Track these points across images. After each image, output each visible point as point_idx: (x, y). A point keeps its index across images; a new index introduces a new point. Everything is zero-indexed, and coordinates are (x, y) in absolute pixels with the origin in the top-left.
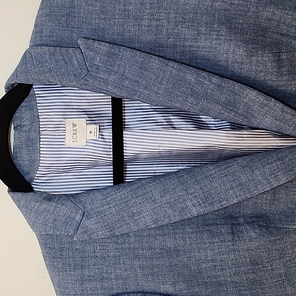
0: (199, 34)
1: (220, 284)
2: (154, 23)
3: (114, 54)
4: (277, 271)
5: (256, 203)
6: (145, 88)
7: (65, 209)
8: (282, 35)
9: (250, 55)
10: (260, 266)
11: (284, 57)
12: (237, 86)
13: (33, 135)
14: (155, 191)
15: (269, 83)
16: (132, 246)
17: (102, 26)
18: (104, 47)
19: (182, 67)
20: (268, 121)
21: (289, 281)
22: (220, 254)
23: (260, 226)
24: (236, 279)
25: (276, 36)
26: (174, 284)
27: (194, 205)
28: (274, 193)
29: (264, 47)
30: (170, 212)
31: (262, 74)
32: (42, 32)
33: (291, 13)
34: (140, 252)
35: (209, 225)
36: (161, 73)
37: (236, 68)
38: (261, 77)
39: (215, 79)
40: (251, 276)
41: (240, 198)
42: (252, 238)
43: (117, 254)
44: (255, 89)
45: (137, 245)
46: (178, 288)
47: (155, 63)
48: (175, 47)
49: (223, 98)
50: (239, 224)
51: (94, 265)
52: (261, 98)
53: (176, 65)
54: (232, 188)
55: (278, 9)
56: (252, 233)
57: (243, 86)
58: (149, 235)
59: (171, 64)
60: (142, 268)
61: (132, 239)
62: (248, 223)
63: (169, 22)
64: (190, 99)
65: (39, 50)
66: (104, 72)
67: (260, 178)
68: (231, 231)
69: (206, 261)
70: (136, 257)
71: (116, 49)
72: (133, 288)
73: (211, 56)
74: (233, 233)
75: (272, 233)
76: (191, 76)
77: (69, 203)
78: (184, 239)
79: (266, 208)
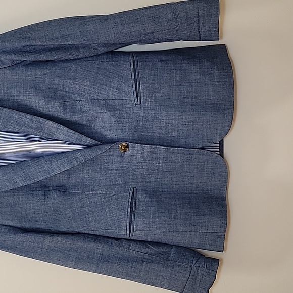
0: (20, 93)
1: (37, 221)
4: (68, 215)
5: (59, 179)
8: (66, 92)
9: (47, 103)
10: (59, 212)
11: (67, 103)
12: (41, 119)
15: (61, 117)
19: (11, 110)
20: (61, 137)
21: (74, 219)
22: (37, 205)
23: (59, 191)
24: (45, 218)
25: (62, 93)
26: (12, 221)
27: (20, 180)
28: (69, 174)
29: (55, 99)
30: (8, 184)
31: (56, 113)
33: (68, 81)
35: (33, 191)
37: (41, 110)
38: (55, 114)
39: (29, 116)
40: (54, 217)
41: (44, 177)
42: (55, 198)
44: (52, 121)
46: (14, 222)
48: (9, 100)
49: (34, 126)
50: (49, 191)
52: (55, 125)
53: (7, 110)
54: (40, 172)
55: (61, 79)
56: (55, 195)
57: (44, 119)
59: (4, 109)
62: (54, 190)
63: (4, 88)
64: (16, 127)
67: (55, 167)
68: (43, 194)
69: (30, 209)
73: (28, 104)
74: (45, 195)
75: (66, 195)
76: (16, 115)
78: (19, 198)
79: (65, 182)
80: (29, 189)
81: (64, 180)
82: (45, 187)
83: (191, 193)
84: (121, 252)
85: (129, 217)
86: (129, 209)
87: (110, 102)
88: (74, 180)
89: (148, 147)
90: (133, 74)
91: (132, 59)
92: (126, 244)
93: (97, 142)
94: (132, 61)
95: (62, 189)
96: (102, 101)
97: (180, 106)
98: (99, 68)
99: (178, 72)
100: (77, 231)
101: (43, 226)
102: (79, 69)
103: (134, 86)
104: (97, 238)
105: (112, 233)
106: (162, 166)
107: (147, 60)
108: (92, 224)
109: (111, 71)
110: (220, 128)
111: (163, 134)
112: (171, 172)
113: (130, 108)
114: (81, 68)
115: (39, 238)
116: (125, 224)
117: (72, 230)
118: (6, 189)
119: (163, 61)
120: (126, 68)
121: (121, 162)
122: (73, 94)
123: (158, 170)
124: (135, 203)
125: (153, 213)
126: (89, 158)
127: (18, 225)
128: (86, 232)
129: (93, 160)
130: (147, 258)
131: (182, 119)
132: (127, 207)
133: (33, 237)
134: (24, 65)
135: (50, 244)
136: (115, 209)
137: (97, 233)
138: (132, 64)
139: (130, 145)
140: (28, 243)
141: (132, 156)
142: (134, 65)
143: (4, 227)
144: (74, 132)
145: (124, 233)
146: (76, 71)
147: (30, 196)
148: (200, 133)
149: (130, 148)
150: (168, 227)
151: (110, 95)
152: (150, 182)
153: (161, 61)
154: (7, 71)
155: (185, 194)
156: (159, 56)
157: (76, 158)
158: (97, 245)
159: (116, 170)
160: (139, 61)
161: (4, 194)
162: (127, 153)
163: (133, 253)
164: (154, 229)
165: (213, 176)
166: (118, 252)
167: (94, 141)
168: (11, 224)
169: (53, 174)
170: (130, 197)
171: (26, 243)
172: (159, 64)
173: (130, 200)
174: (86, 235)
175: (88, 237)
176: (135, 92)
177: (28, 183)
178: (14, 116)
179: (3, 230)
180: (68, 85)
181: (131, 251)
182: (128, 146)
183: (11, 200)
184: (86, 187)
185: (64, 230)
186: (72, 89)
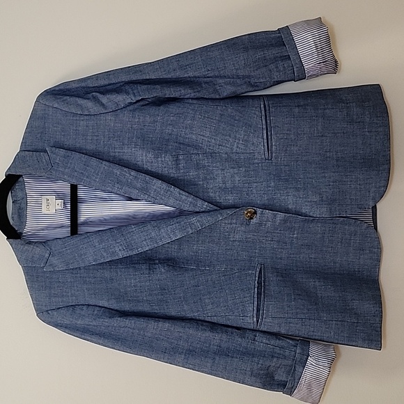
0: (123, 144)
1: (139, 302)
2: (95, 138)
3: (68, 156)
4: (178, 295)
5: (167, 251)
6: (87, 177)
7: (38, 250)
8: (180, 143)
9: (156, 157)
12: (148, 178)
13: (23, 205)
14: (95, 240)
15: (172, 175)
16: (82, 275)
17: (62, 140)
18: (62, 152)
19: (111, 165)
21: (186, 301)
22: (140, 282)
23: (168, 265)
24: (150, 298)
26: (109, 300)
28: (180, 245)
29: (166, 152)
30: (105, 254)
31: (166, 169)
32: (26, 143)
34: (88, 280)
35: (134, 264)
36: (98, 168)
37: (149, 165)
38: (165, 171)
39: (133, 173)
40: (160, 297)
42: (162, 273)
43: (72, 280)
45: (85, 275)
47: (94, 161)
50: (155, 264)
51: (58, 287)
52: (164, 186)
53: (107, 163)
56: (162, 269)
58: (94, 269)
59: (104, 162)
60: (88, 290)
61: (82, 271)
62: (161, 263)
64: (117, 185)
65: (23, 153)
66: (62, 167)
67: (164, 234)
69: (130, 286)
70: (85, 282)
71: (69, 153)
72: (82, 303)
74: (150, 269)
76: (117, 170)
77: (41, 246)
79: (175, 254)
80: (130, 262)
81: (174, 252)
82: (150, 259)
83: (334, 274)
84: (244, 344)
85: (256, 299)
86: (256, 289)
87: (234, 157)
88: (186, 252)
89: (281, 216)
90: (264, 122)
91: (262, 103)
92: (250, 335)
93: (216, 208)
94: (262, 106)
95: (171, 263)
96: (224, 155)
97: (321, 162)
98: (222, 115)
99: (320, 120)
100: (190, 315)
101: (146, 308)
102: (198, 116)
103: (265, 137)
104: (214, 326)
105: (233, 320)
106: (297, 238)
107: (281, 105)
108: (209, 308)
109: (237, 118)
110: (373, 189)
111: (300, 198)
112: (308, 246)
113: (258, 164)
114: (200, 114)
115: (140, 323)
116: (251, 308)
117: (183, 314)
118: (102, 261)
119: (302, 106)
120: (255, 114)
121: (245, 232)
122: (189, 146)
123: (292, 243)
124: (264, 282)
125: (288, 295)
126: (207, 225)
127: (115, 306)
128: (201, 318)
129: (211, 228)
130: (278, 352)
131: (325, 177)
132: (253, 287)
133: (133, 322)
134: (131, 111)
135: (154, 331)
136: (238, 290)
137: (215, 320)
138: (263, 109)
139: (259, 211)
140: (126, 330)
141: (260, 224)
142: (265, 111)
143: (98, 308)
144: (187, 194)
145: (250, 321)
146: (193, 119)
147: (131, 270)
148: (348, 196)
149: (258, 215)
150: (307, 313)
151: (235, 147)
152: (281, 259)
153: (298, 106)
154: (109, 117)
155: (326, 274)
156: (296, 101)
157: (191, 224)
158: (214, 334)
159: (239, 241)
160: (271, 106)
161: (99, 267)
162: (254, 221)
163: (259, 346)
164: (290, 315)
165: (362, 252)
166: (240, 345)
167: (212, 206)
168: (106, 305)
169: (161, 244)
170: (257, 275)
171: (123, 329)
172: (297, 110)
173: (257, 278)
174: (200, 322)
175: (202, 325)
176: (266, 144)
177: (130, 253)
178: (115, 171)
179: (96, 312)
180: (182, 135)
181: (257, 343)
182: (255, 213)
183: (107, 274)
184: (201, 262)
185: (173, 314)
186: (187, 140)
